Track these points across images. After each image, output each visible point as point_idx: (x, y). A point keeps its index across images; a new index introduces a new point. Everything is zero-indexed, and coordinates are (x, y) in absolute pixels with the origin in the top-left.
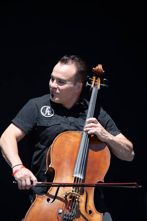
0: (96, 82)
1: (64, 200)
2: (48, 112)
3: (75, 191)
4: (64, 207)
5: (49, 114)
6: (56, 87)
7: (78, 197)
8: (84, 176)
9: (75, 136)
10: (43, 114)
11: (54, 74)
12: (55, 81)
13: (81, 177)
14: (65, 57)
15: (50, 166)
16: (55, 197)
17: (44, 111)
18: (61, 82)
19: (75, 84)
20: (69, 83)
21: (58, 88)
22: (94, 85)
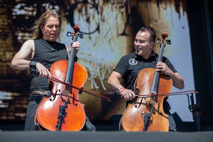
0: (163, 41)
1: (146, 104)
2: (134, 62)
3: (152, 100)
4: (145, 109)
5: (134, 63)
6: (139, 45)
7: (153, 104)
8: (157, 92)
9: (151, 71)
10: (130, 63)
11: (137, 38)
12: (138, 42)
13: (155, 93)
14: (143, 28)
15: (136, 88)
16: (141, 103)
17: (131, 61)
18: (141, 42)
19: (150, 43)
20: (147, 42)
21: (140, 45)
22: (162, 42)
